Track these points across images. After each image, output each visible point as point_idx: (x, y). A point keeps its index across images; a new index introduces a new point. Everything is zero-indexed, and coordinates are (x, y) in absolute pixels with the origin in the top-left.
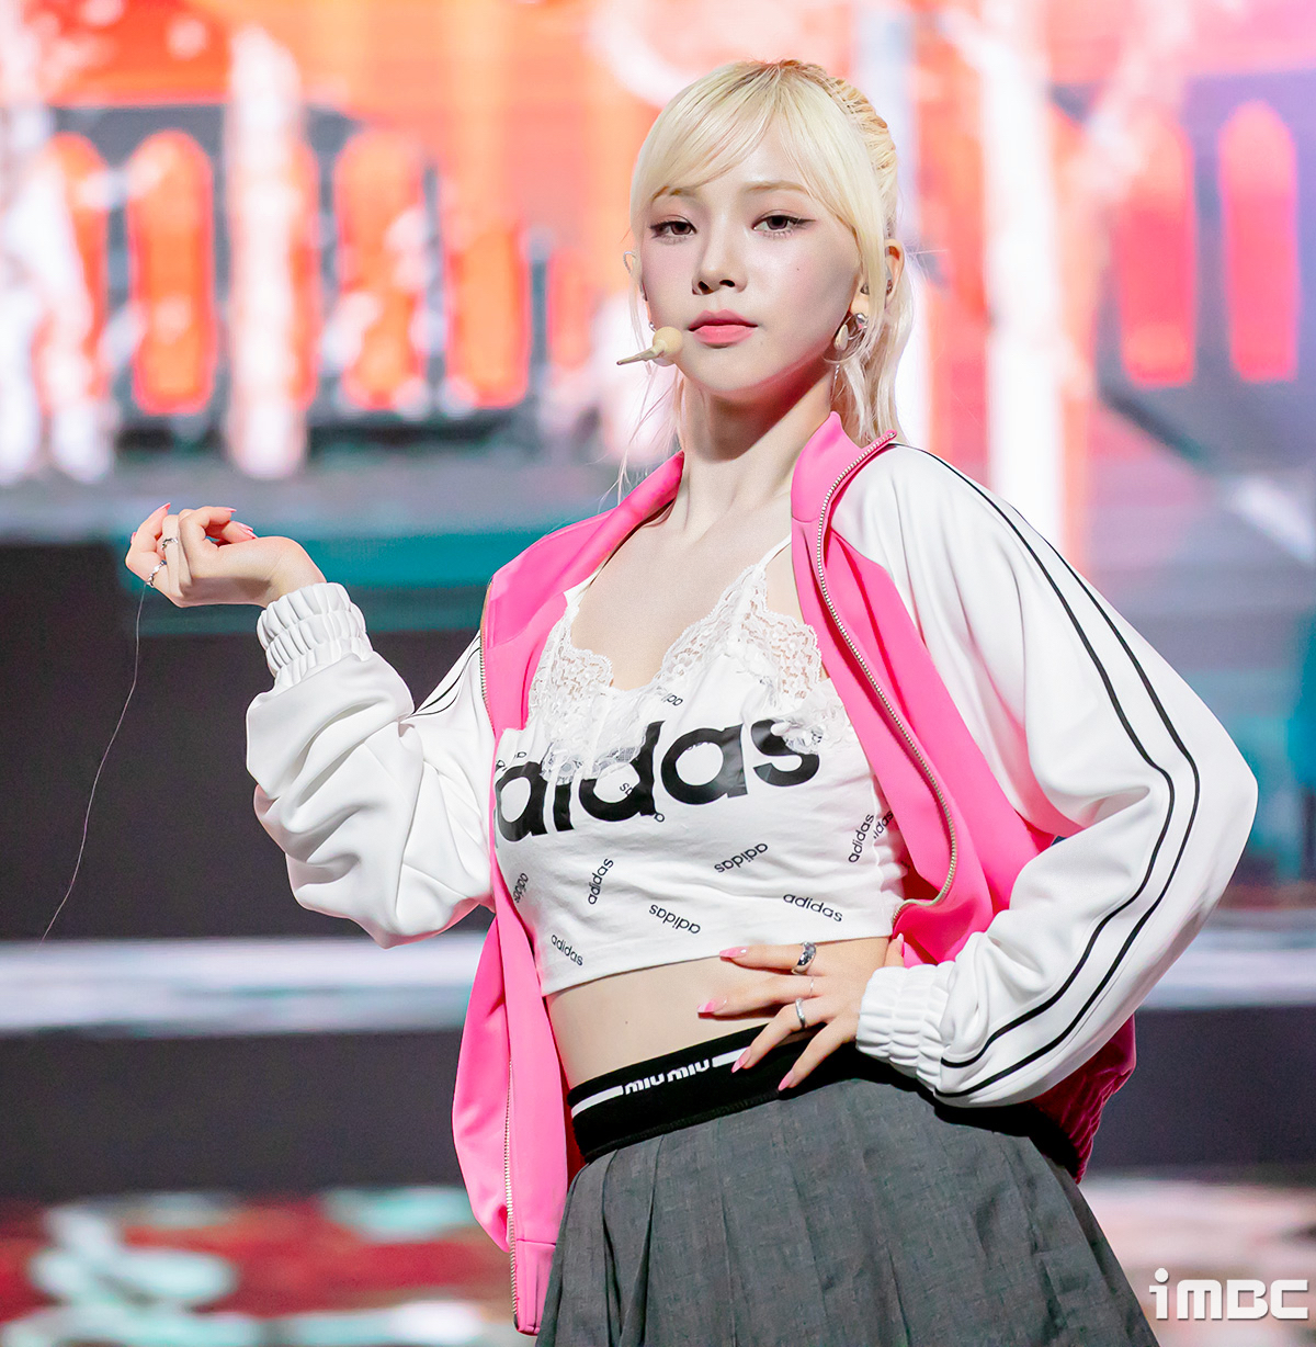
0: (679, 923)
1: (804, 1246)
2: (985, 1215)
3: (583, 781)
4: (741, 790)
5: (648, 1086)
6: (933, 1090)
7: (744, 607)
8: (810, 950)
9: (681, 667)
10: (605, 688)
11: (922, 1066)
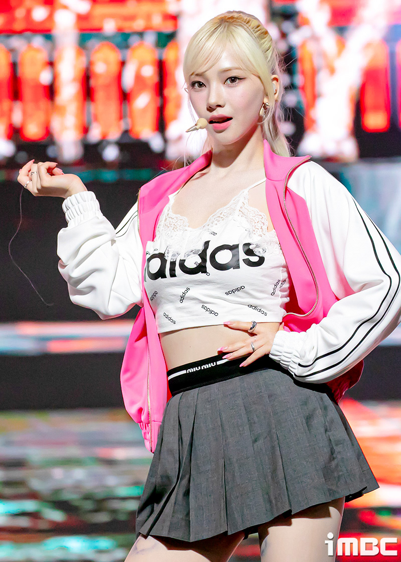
0: (211, 312)
1: (247, 427)
2: (309, 419)
3: (180, 260)
4: (238, 267)
5: (195, 370)
6: (293, 374)
7: (240, 204)
8: (254, 324)
9: (216, 222)
10: (187, 228)
11: (291, 365)
